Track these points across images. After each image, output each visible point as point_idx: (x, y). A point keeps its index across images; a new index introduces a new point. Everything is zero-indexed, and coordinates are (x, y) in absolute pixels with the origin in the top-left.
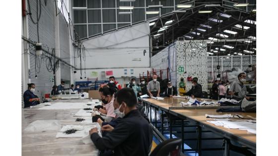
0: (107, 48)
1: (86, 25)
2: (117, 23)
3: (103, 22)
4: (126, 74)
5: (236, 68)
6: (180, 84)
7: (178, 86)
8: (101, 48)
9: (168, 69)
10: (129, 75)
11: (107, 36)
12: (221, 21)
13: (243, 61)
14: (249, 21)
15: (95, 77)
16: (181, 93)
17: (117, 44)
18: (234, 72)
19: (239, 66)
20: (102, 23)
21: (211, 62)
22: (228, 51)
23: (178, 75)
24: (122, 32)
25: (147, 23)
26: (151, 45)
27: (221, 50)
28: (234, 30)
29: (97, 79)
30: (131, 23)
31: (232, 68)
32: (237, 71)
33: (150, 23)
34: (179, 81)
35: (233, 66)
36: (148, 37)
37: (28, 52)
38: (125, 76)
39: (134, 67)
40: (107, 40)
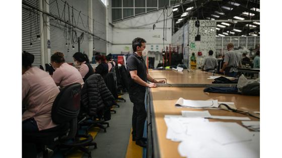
0: (138, 28)
1: (121, 9)
2: (146, 8)
3: (135, 6)
4: (152, 49)
5: (242, 46)
6: (191, 57)
7: (189, 60)
8: (133, 28)
9: (183, 45)
10: (155, 50)
11: (138, 18)
12: (232, 9)
13: (248, 41)
14: (254, 9)
15: (128, 51)
16: (192, 66)
17: (146, 25)
18: (240, 50)
19: (245, 45)
20: (134, 8)
21: (221, 41)
22: (237, 34)
23: (190, 50)
24: (150, 15)
25: (171, 9)
26: (174, 27)
27: (231, 33)
28: (242, 17)
29: (129, 53)
30: (158, 8)
31: (239, 46)
32: (243, 49)
33: (174, 8)
34: (191, 55)
35: (240, 45)
36: (171, 20)
37: (48, 24)
38: (151, 50)
39: (159, 44)
40: (138, 22)
